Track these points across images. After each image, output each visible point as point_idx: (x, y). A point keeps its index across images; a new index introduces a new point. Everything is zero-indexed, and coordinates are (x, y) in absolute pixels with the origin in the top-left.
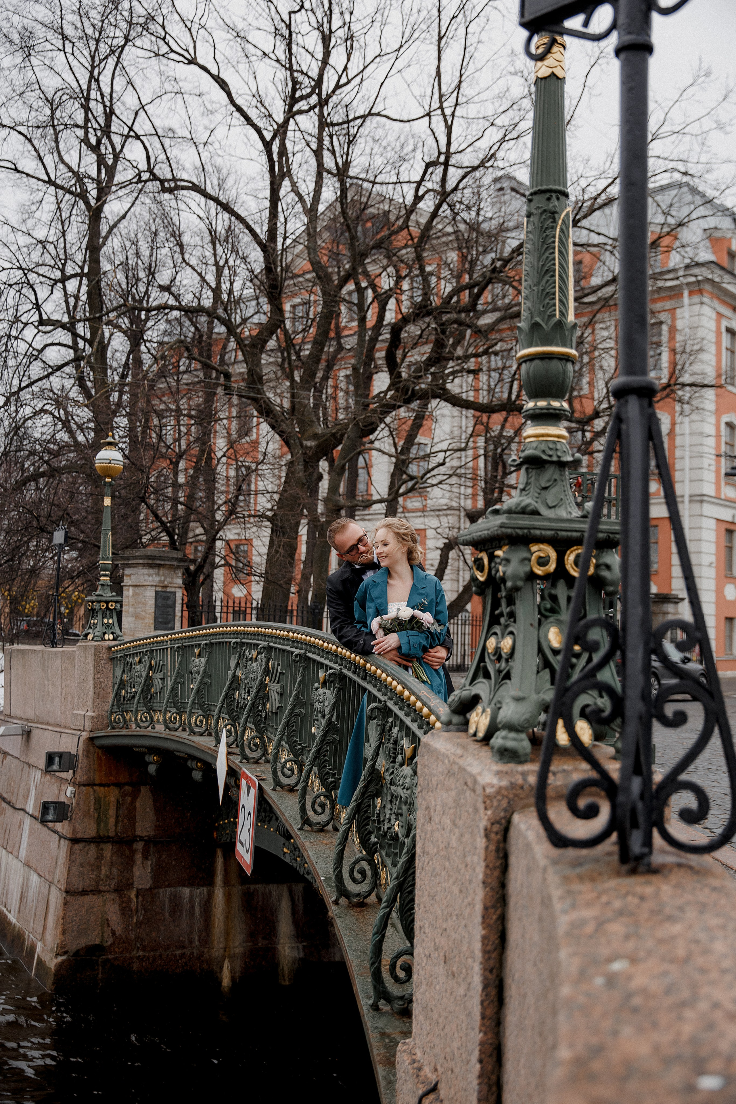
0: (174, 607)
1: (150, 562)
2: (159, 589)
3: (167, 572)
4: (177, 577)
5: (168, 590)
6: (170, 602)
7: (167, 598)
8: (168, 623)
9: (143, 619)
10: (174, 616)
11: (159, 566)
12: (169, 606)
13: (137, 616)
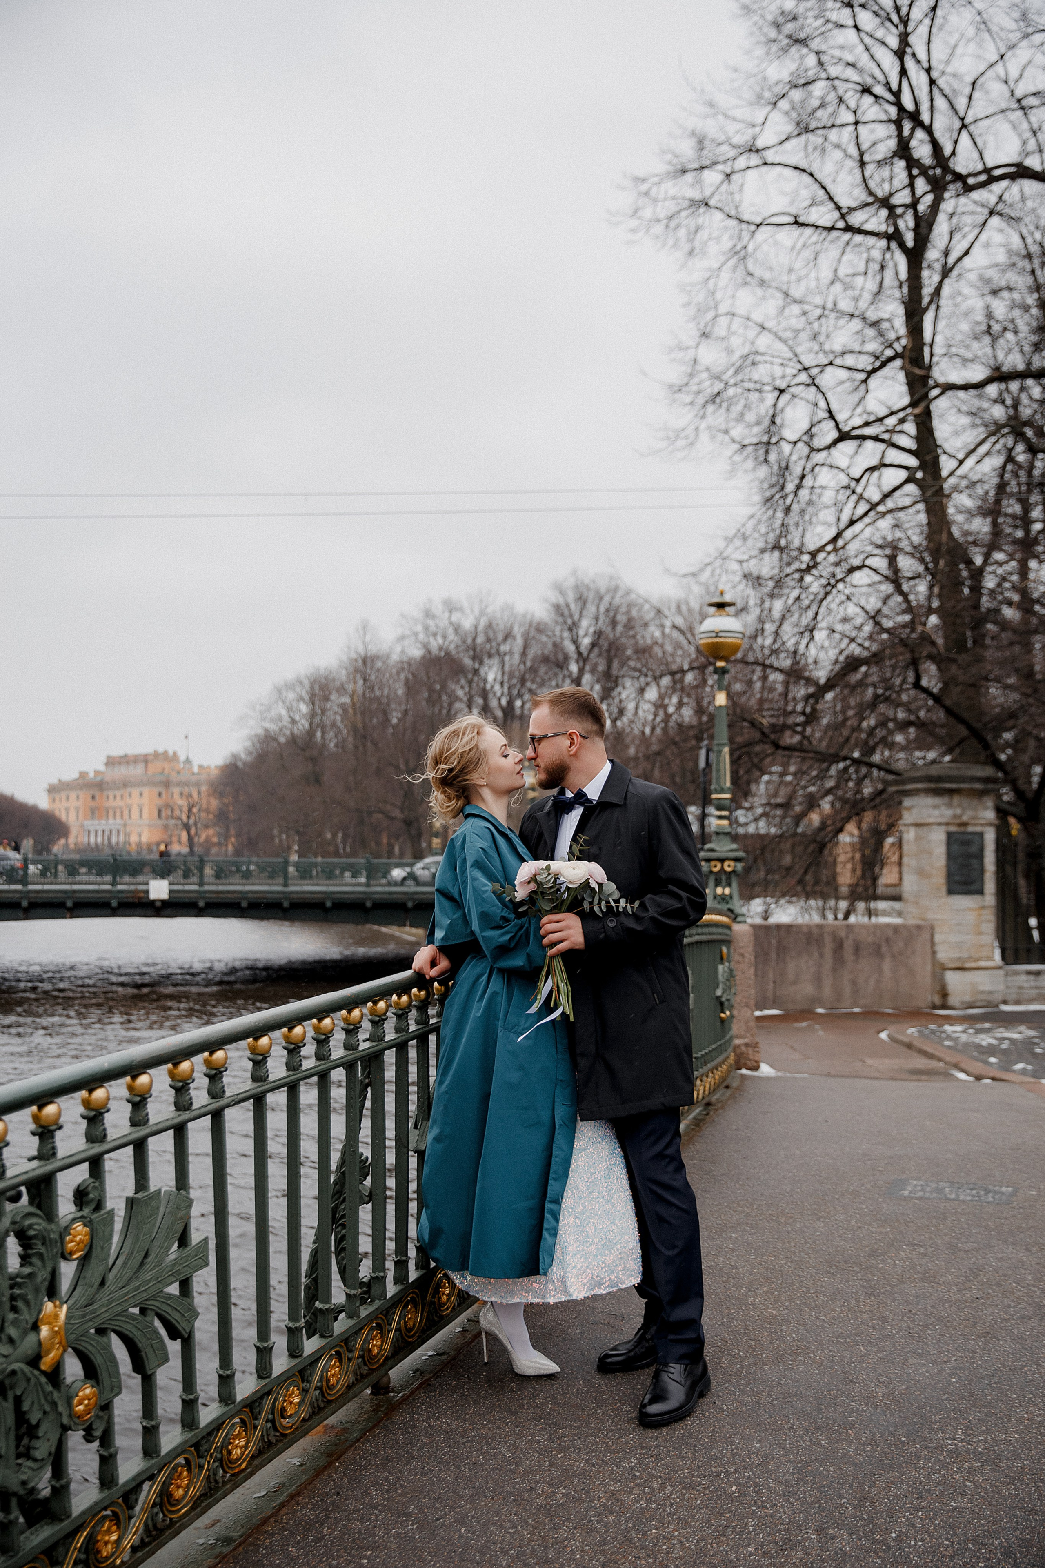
0: (980, 855)
1: (932, 785)
2: (953, 829)
3: (965, 801)
4: (986, 808)
5: (970, 829)
6: (973, 849)
7: (967, 843)
8: (972, 883)
9: (928, 876)
10: (982, 871)
11: (951, 792)
12: (970, 856)
13: (921, 873)
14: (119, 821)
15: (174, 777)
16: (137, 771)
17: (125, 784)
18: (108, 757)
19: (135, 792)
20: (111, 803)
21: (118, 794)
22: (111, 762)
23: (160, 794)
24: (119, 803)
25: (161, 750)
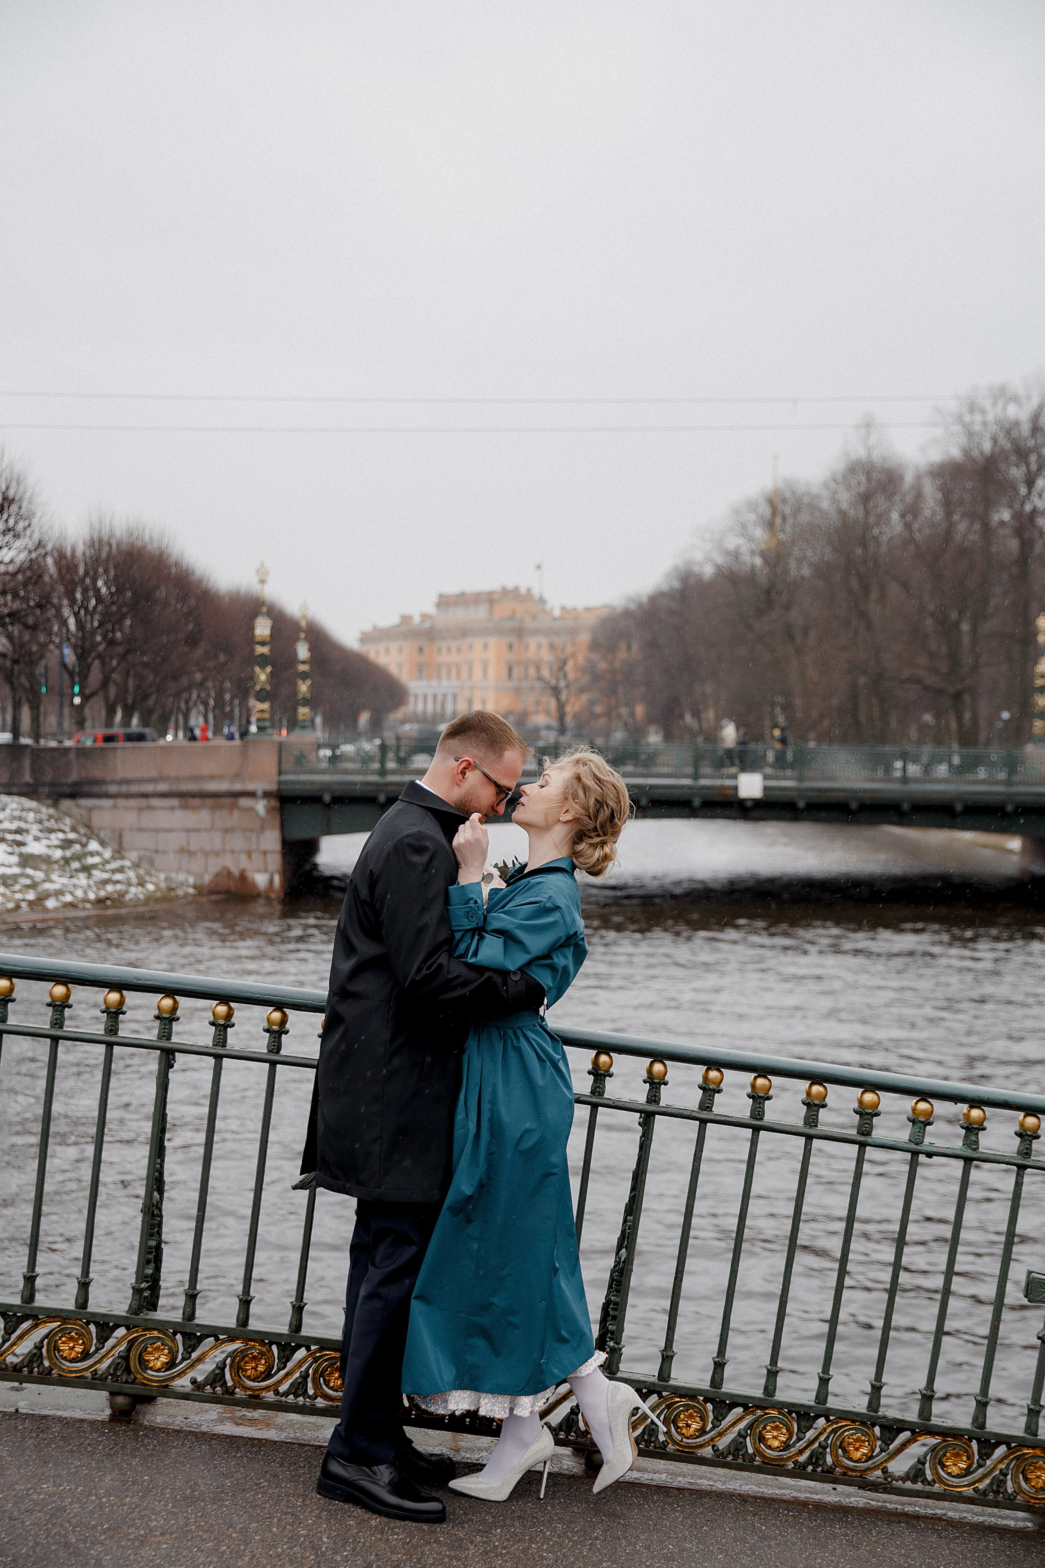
14: (454, 682)
15: (529, 624)
16: (480, 613)
17: (464, 632)
18: (441, 596)
19: (478, 643)
20: (445, 658)
21: (454, 645)
22: (444, 602)
23: (510, 647)
24: (454, 658)
25: (510, 585)
